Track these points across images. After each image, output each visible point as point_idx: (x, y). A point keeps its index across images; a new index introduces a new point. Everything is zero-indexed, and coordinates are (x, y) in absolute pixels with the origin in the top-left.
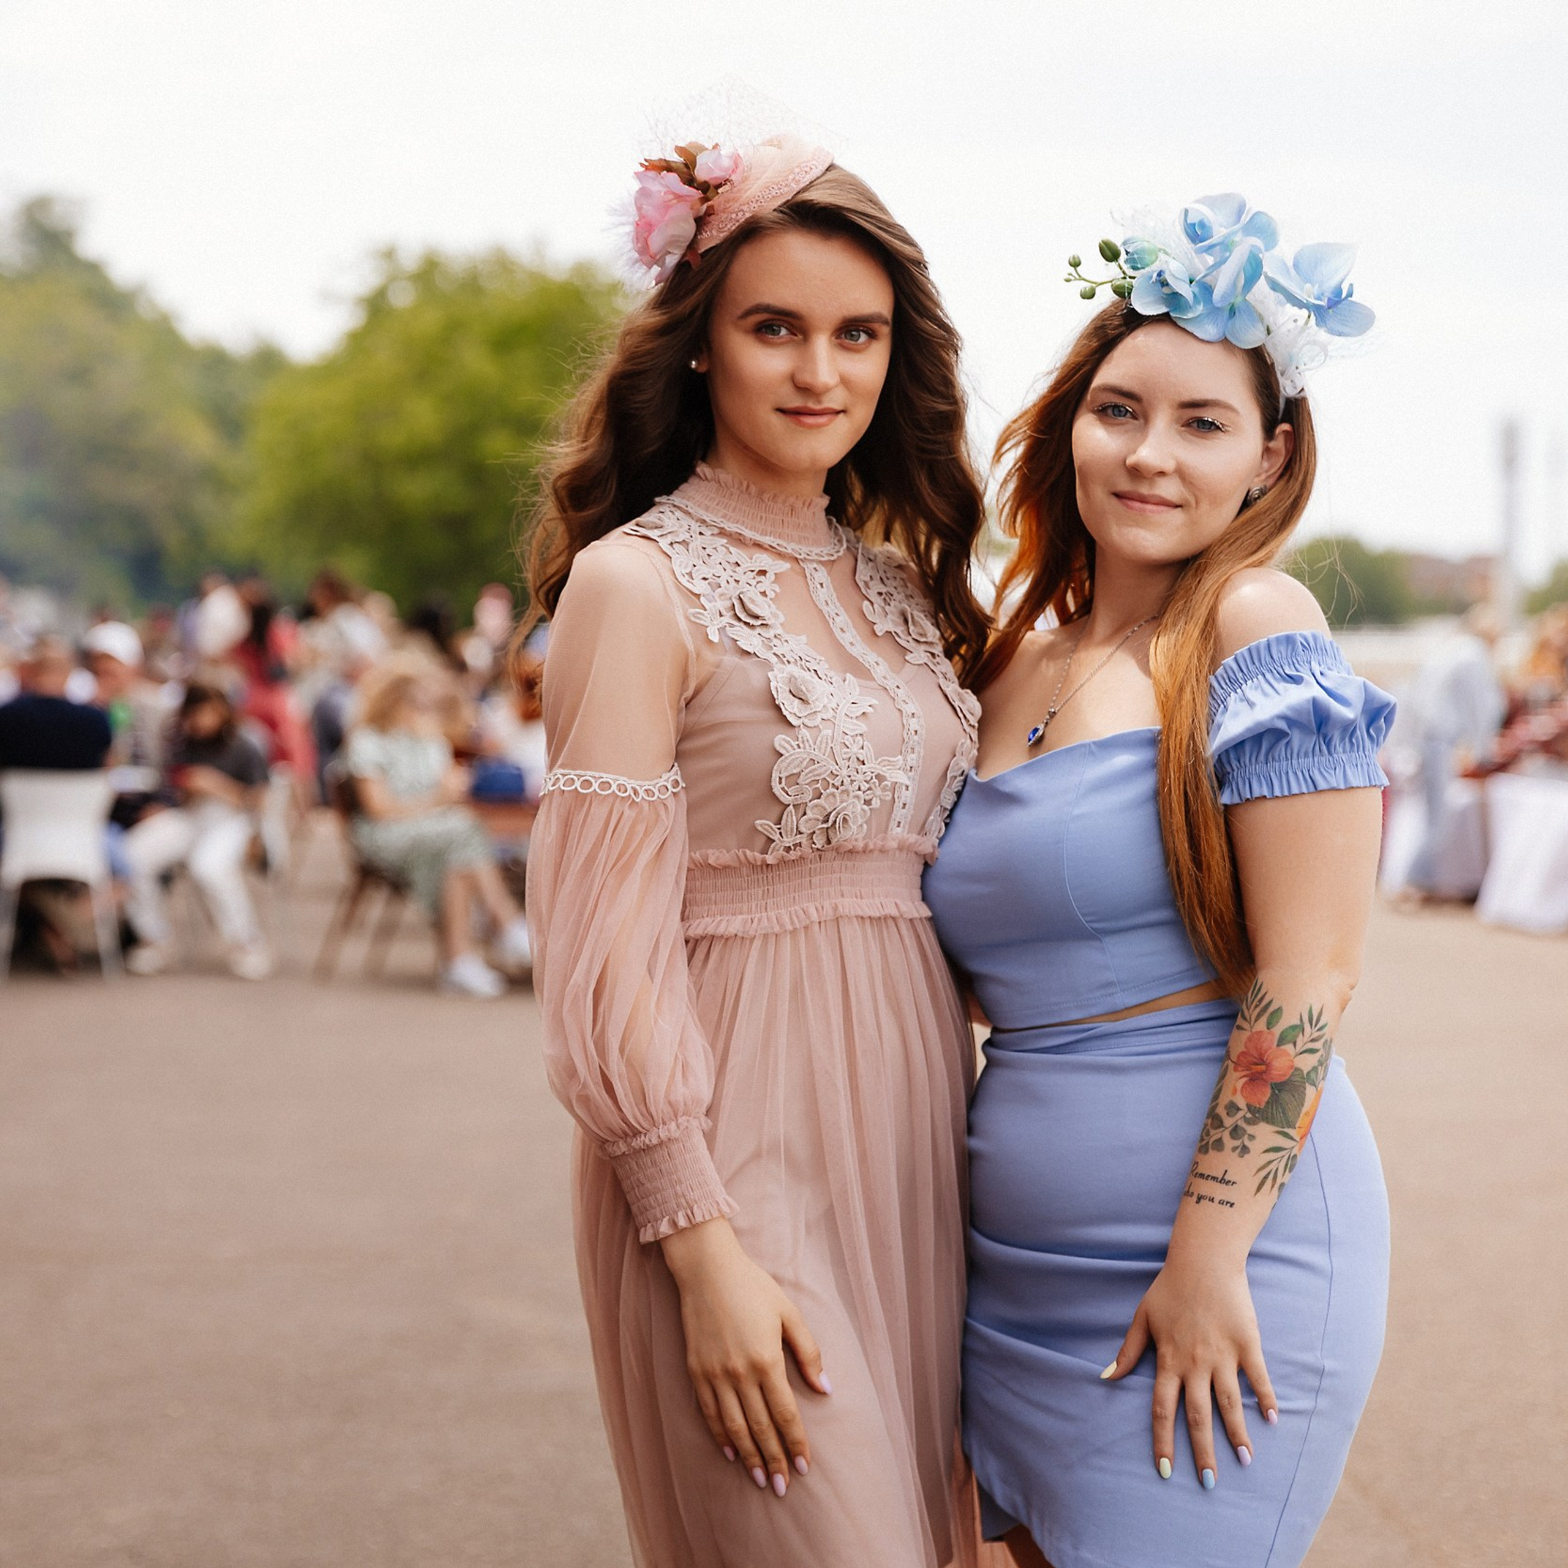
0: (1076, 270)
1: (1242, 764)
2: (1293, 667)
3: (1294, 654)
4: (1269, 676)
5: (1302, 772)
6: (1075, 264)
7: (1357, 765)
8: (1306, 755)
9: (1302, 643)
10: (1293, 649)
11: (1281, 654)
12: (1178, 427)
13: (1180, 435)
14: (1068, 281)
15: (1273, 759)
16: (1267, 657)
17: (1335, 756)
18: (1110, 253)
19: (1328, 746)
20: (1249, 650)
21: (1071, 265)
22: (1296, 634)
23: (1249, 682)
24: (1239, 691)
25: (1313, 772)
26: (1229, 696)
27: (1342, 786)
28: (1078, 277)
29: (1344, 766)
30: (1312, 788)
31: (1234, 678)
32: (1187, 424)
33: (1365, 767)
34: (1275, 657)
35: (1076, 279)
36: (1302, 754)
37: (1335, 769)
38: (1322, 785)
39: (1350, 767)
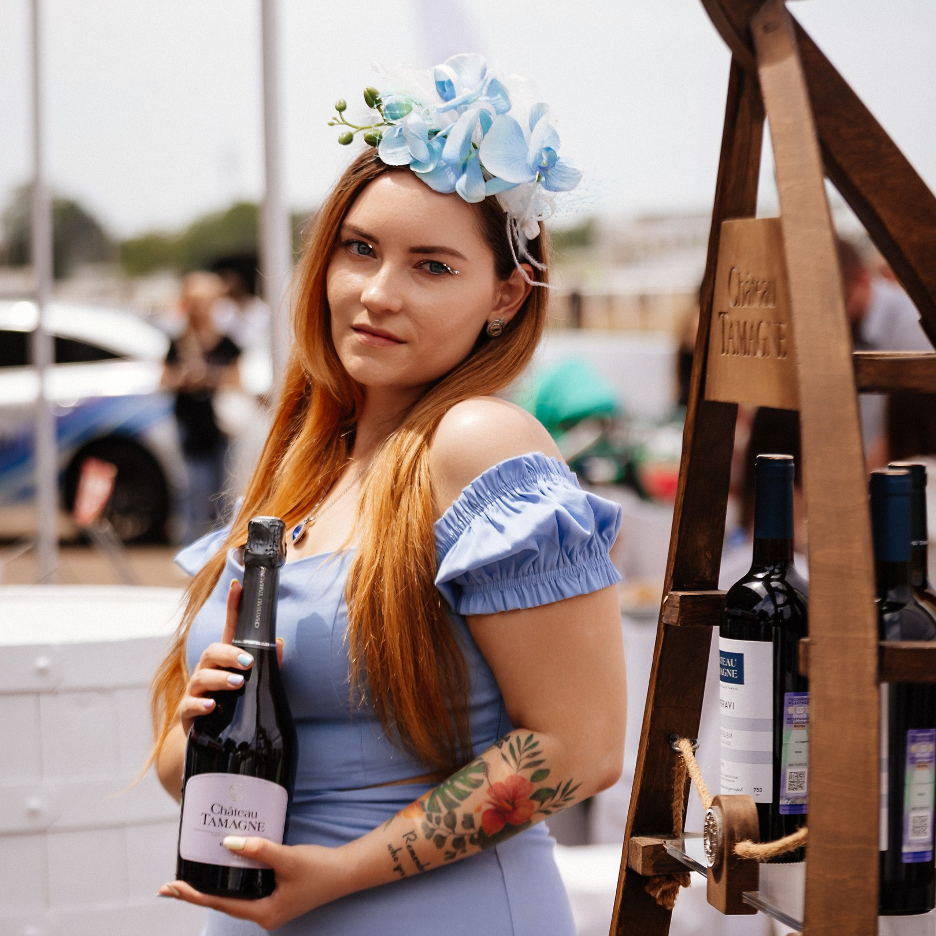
0: (340, 113)
1: (495, 579)
2: (523, 488)
3: (522, 476)
4: (503, 498)
5: (550, 583)
6: (341, 109)
7: (597, 569)
8: (552, 568)
9: (527, 467)
10: (520, 472)
11: (511, 477)
12: (409, 268)
13: (412, 276)
14: (332, 124)
15: (523, 575)
16: (498, 480)
17: (578, 565)
18: (372, 99)
19: (570, 556)
20: (482, 478)
21: (337, 109)
22: (521, 458)
23: (489, 506)
24: (482, 513)
25: (560, 582)
26: (474, 518)
27: (587, 592)
28: (341, 121)
29: (586, 572)
30: (560, 598)
31: (475, 503)
32: (418, 266)
33: (604, 569)
34: (506, 481)
35: (339, 123)
36: (548, 567)
37: (579, 576)
38: (569, 593)
39: (592, 572)
